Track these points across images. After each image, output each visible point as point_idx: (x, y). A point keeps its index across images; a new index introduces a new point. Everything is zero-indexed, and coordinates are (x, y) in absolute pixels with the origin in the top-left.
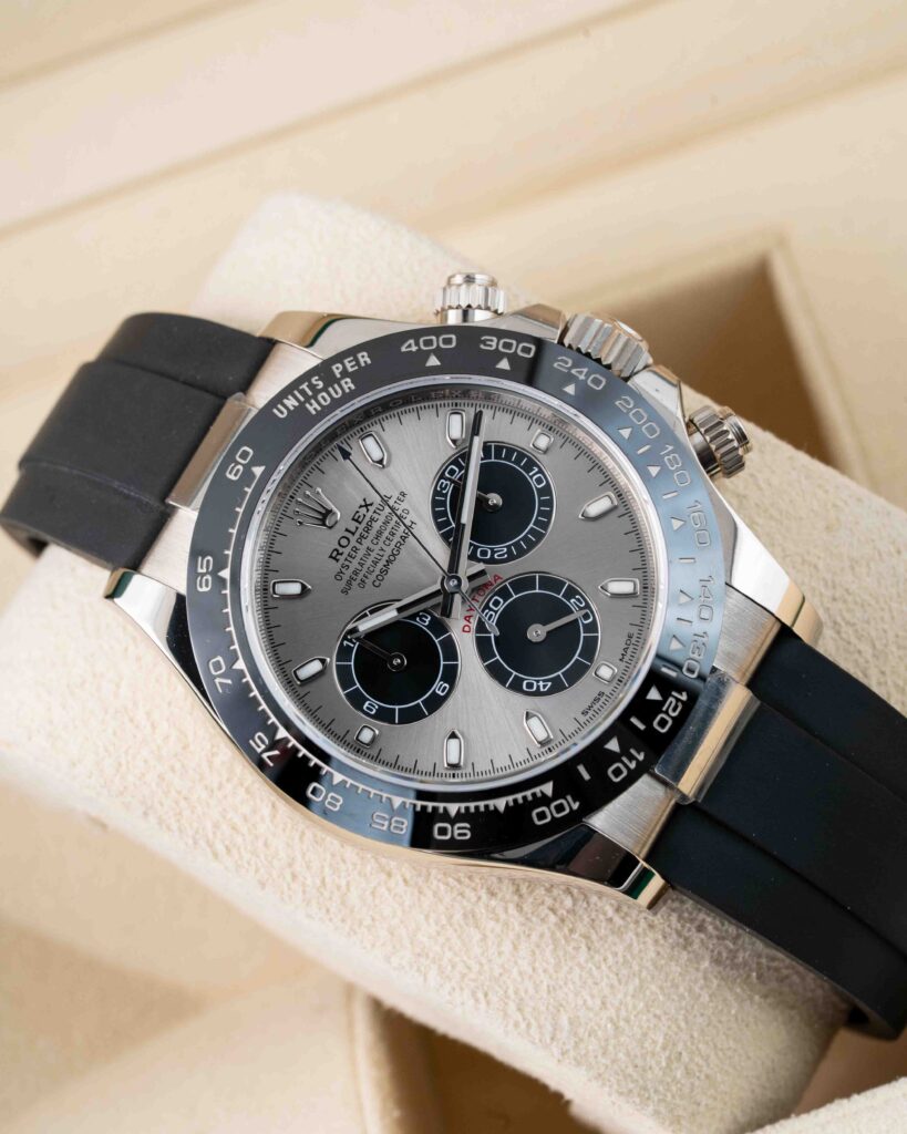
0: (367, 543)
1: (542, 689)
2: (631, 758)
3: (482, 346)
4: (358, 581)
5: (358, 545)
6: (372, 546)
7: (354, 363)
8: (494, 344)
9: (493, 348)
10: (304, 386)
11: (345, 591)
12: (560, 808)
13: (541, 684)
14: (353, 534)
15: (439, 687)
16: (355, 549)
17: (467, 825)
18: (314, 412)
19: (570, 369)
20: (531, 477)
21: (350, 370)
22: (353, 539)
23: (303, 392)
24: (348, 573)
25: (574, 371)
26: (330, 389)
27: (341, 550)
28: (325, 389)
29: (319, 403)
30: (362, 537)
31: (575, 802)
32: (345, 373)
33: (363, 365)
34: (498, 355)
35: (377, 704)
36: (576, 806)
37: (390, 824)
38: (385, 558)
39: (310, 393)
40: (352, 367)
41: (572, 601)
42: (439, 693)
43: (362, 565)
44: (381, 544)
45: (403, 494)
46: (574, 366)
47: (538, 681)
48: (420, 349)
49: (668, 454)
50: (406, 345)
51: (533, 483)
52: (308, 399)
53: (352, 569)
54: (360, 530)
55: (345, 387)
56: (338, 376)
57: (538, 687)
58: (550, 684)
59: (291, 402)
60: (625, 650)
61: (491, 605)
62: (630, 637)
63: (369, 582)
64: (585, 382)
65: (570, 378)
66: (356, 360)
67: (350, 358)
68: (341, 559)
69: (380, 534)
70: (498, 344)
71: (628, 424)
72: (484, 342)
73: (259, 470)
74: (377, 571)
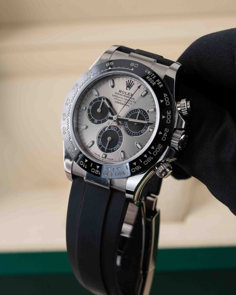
0: (124, 97)
1: (99, 143)
2: (85, 165)
4: (115, 98)
5: (123, 96)
6: (123, 99)
7: (160, 84)
8: (169, 114)
9: (167, 113)
10: (153, 74)
11: (113, 95)
12: (73, 153)
15: (96, 121)
18: (146, 78)
19: (166, 132)
21: (158, 84)
22: (124, 94)
23: (152, 74)
24: (117, 95)
25: (165, 133)
26: (153, 80)
27: (121, 92)
28: (152, 79)
29: (149, 79)
30: (125, 96)
32: (157, 82)
33: (159, 86)
34: (166, 115)
35: (91, 108)
36: (74, 156)
37: (64, 117)
38: (121, 102)
39: (151, 76)
40: (159, 84)
41: (118, 145)
42: (95, 121)
43: (119, 97)
44: (124, 100)
45: (135, 102)
46: (167, 133)
48: (165, 97)
49: (151, 158)
50: (166, 94)
51: (142, 130)
53: (118, 95)
54: (126, 95)
55: (153, 83)
56: (156, 81)
57: (99, 142)
59: (149, 72)
60: (110, 159)
61: (115, 128)
62: (112, 159)
63: (116, 100)
64: (163, 136)
65: (163, 133)
66: (161, 84)
67: (161, 83)
68: (120, 93)
69: (126, 100)
70: (169, 115)
71: (155, 148)
72: (169, 111)
73: (132, 69)
74: (118, 101)
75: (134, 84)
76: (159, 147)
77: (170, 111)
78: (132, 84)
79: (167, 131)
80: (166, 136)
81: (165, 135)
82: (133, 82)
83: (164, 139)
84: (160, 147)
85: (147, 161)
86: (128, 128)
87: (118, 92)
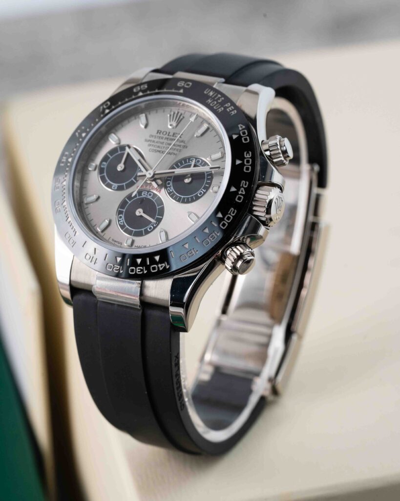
0: (166, 141)
1: (120, 222)
3: (245, 153)
4: (150, 143)
5: (164, 139)
6: (164, 144)
7: (231, 110)
8: (248, 156)
9: (245, 156)
10: (219, 96)
11: (146, 140)
13: (122, 221)
14: (168, 135)
15: (115, 185)
16: (162, 138)
18: (207, 102)
19: (242, 187)
20: (202, 190)
21: (228, 110)
22: (166, 136)
23: (217, 96)
24: (153, 139)
25: (242, 189)
26: (218, 105)
27: (161, 133)
28: (217, 103)
29: (211, 103)
30: (168, 139)
32: (226, 108)
33: (230, 113)
34: (242, 158)
35: (105, 167)
38: (161, 150)
39: (216, 99)
41: (156, 222)
42: (113, 186)
43: (157, 142)
44: (166, 146)
45: (186, 147)
46: (245, 188)
47: (123, 220)
48: (240, 131)
49: (215, 234)
50: (242, 126)
51: (200, 192)
52: (213, 98)
54: (170, 137)
55: (220, 109)
56: (224, 106)
57: (120, 220)
58: (122, 224)
59: (211, 93)
60: (139, 246)
61: (149, 193)
62: (145, 246)
63: (151, 147)
64: (238, 194)
65: (238, 188)
66: (233, 110)
67: (233, 108)
68: (158, 135)
70: (248, 158)
71: (224, 215)
72: (248, 153)
73: (181, 91)
74: (155, 148)
75: (183, 117)
76: (230, 214)
77: (250, 153)
78: (182, 117)
79: (245, 185)
80: (244, 193)
81: (242, 192)
82: (181, 114)
83: (239, 199)
84: (233, 213)
85: (210, 240)
86: (173, 192)
87: (154, 133)
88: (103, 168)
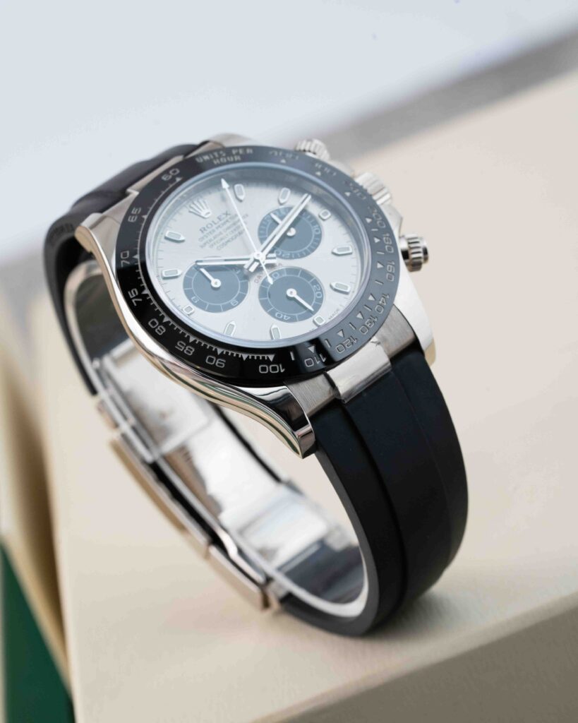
0: (220, 230)
1: (284, 319)
2: (319, 359)
4: (210, 245)
5: (216, 230)
6: (223, 232)
7: (244, 151)
8: (318, 166)
10: (215, 153)
11: (201, 247)
12: (274, 369)
14: (215, 224)
15: (232, 301)
16: (214, 231)
17: (224, 361)
18: (215, 163)
20: (314, 228)
21: (241, 153)
22: (214, 226)
23: (214, 155)
24: (206, 240)
26: (228, 157)
27: (206, 229)
28: (225, 157)
29: (220, 161)
30: (219, 226)
31: (283, 368)
32: (238, 154)
33: (248, 153)
35: (200, 299)
36: (282, 371)
37: (185, 349)
38: (228, 239)
39: (217, 156)
41: (315, 286)
42: (232, 303)
43: (215, 238)
44: (228, 232)
45: (247, 215)
46: (353, 187)
47: (284, 315)
49: (387, 237)
51: (314, 231)
52: (215, 158)
53: (209, 238)
54: (219, 224)
55: (236, 158)
56: (234, 154)
57: (283, 317)
58: (289, 318)
59: (206, 158)
60: (333, 314)
61: (273, 275)
62: (338, 310)
63: (215, 247)
68: (205, 232)
69: (228, 228)
71: (371, 217)
73: (178, 179)
74: (221, 243)
76: (373, 213)
80: (357, 190)
81: (355, 190)
83: (361, 196)
85: (388, 244)
86: (291, 254)
87: (201, 235)
88: (200, 302)
